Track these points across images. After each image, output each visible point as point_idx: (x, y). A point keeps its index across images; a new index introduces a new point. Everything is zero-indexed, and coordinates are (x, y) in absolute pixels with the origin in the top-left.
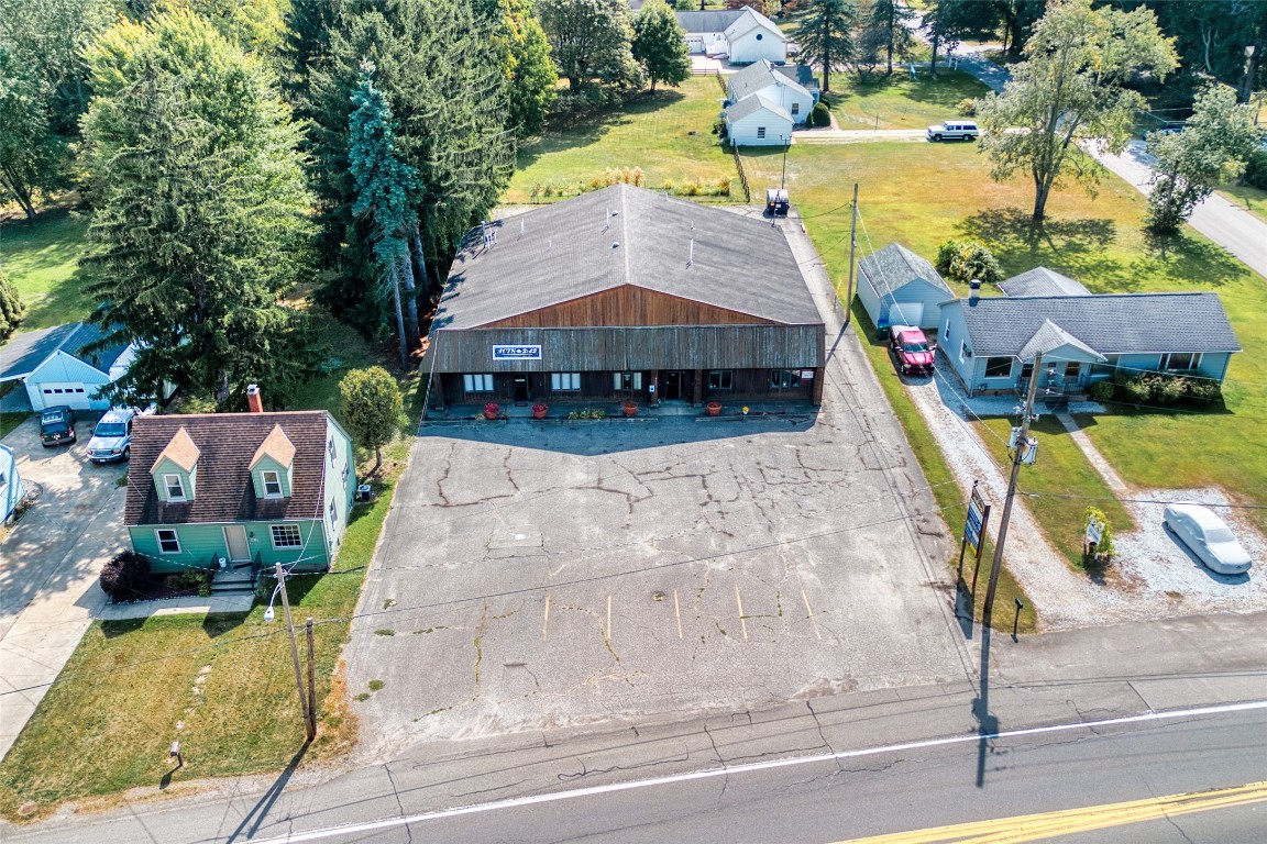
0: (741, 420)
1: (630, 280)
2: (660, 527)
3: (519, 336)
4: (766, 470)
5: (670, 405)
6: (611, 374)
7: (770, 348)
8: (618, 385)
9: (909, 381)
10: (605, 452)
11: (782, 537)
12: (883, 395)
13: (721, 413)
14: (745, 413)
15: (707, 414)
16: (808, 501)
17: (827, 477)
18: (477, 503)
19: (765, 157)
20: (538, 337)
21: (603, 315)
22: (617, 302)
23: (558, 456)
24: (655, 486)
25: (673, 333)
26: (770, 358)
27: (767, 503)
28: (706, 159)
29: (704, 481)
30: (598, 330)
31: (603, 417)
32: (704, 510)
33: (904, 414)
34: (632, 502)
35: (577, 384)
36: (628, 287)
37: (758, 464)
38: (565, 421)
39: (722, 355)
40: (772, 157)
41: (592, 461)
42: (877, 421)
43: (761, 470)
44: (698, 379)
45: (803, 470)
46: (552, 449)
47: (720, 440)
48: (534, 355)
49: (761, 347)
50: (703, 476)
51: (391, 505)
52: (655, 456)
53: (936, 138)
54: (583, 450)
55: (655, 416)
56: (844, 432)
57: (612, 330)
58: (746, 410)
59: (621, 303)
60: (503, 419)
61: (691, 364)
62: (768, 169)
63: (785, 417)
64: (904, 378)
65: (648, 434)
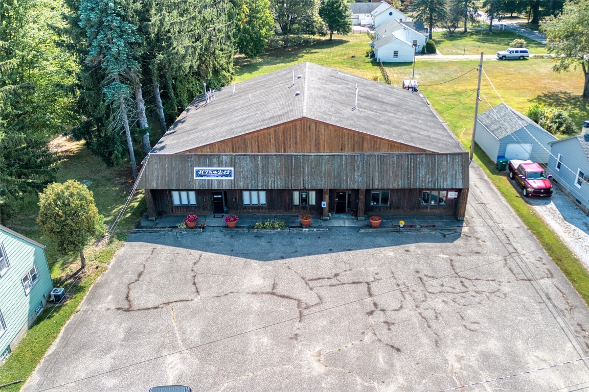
0: (399, 232)
1: (306, 114)
2: (328, 339)
3: (215, 160)
4: (425, 279)
5: (338, 218)
6: (290, 192)
7: (423, 172)
8: (296, 201)
9: (531, 201)
10: (282, 258)
11: (451, 354)
12: (514, 213)
13: (381, 226)
14: (402, 226)
15: (370, 226)
16: (470, 313)
17: (482, 286)
18: (157, 308)
19: (399, 68)
20: (231, 161)
21: (284, 143)
22: (296, 133)
23: (241, 261)
24: (324, 292)
25: (341, 159)
26: (422, 180)
27: (429, 314)
28: (362, 69)
29: (369, 289)
30: (280, 156)
31: (283, 227)
32: (371, 320)
33: (536, 229)
34: (302, 310)
35: (263, 200)
36: (304, 120)
37: (417, 272)
38: (251, 230)
39: (382, 177)
40: (403, 67)
41: (269, 266)
42: (515, 234)
43: (421, 279)
44: (362, 197)
45: (458, 280)
46: (236, 255)
47: (382, 249)
48: (227, 176)
49: (415, 172)
50: (368, 283)
51: (79, 308)
52: (325, 262)
53: (503, 58)
54: (263, 257)
55: (326, 227)
56: (488, 243)
57: (291, 156)
58: (402, 223)
59: (298, 134)
60: (200, 227)
61: (356, 184)
62: (401, 73)
63: (436, 230)
64: (527, 199)
65: (320, 242)
